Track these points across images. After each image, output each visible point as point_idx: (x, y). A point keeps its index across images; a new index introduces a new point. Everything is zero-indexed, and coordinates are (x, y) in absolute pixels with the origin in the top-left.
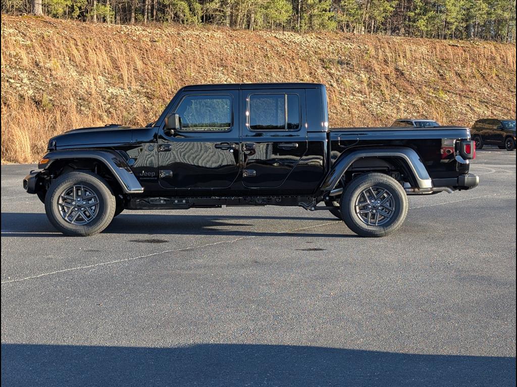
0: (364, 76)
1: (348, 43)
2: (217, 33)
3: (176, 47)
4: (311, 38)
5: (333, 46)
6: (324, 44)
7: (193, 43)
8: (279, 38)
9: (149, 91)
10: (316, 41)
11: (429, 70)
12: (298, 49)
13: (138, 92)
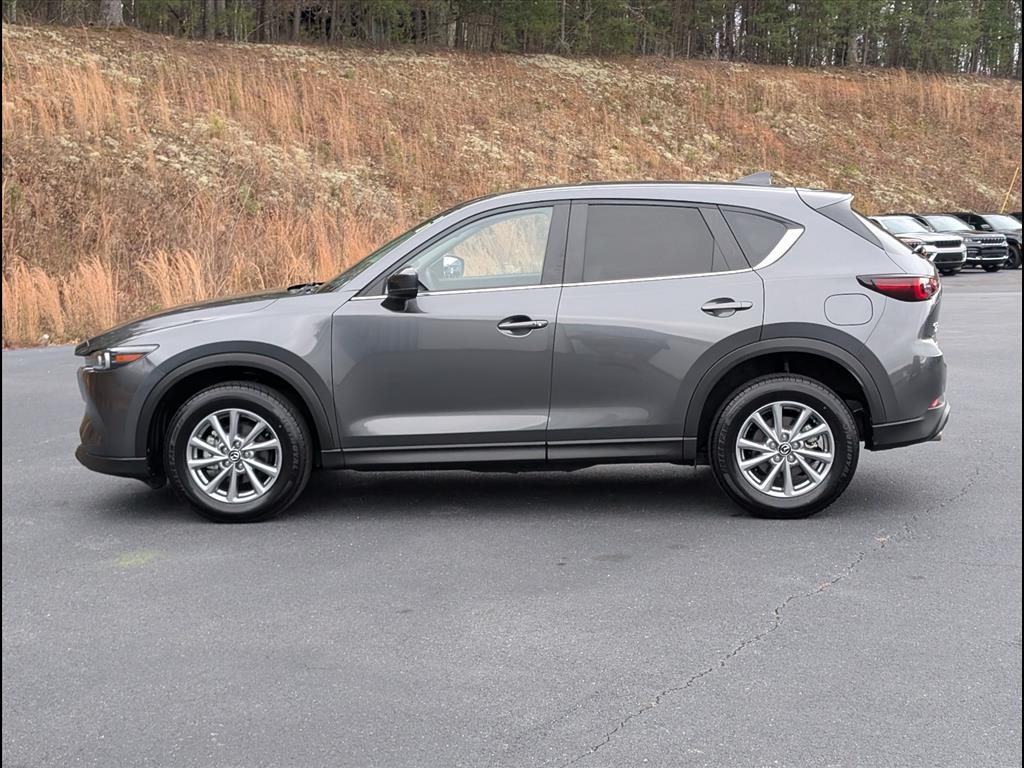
1: (662, 77)
2: (436, 58)
4: (596, 67)
6: (622, 77)
10: (606, 72)
12: (584, 87)
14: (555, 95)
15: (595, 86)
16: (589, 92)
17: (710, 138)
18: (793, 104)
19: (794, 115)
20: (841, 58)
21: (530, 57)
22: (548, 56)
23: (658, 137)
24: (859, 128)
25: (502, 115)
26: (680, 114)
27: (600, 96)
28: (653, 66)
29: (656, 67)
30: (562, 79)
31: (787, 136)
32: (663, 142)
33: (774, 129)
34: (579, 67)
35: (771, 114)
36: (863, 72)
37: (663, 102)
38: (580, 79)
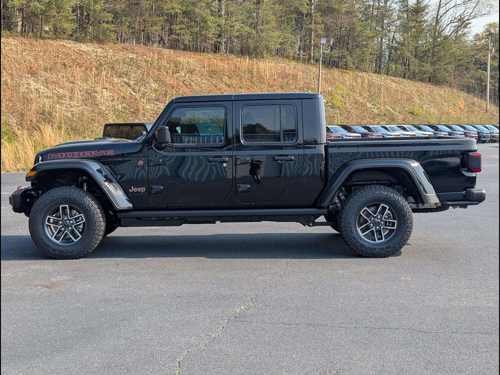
14: (74, 61)
15: (95, 57)
16: (92, 60)
17: (154, 85)
18: (194, 70)
19: (194, 76)
20: (216, 49)
21: (61, 41)
22: (70, 41)
23: (127, 84)
24: (226, 83)
25: (45, 70)
26: (138, 73)
27: (98, 63)
28: (124, 48)
29: (126, 49)
30: (78, 53)
31: (192, 86)
32: (130, 86)
33: (185, 82)
34: (87, 47)
35: (183, 75)
36: (227, 56)
37: (130, 67)
38: (87, 53)
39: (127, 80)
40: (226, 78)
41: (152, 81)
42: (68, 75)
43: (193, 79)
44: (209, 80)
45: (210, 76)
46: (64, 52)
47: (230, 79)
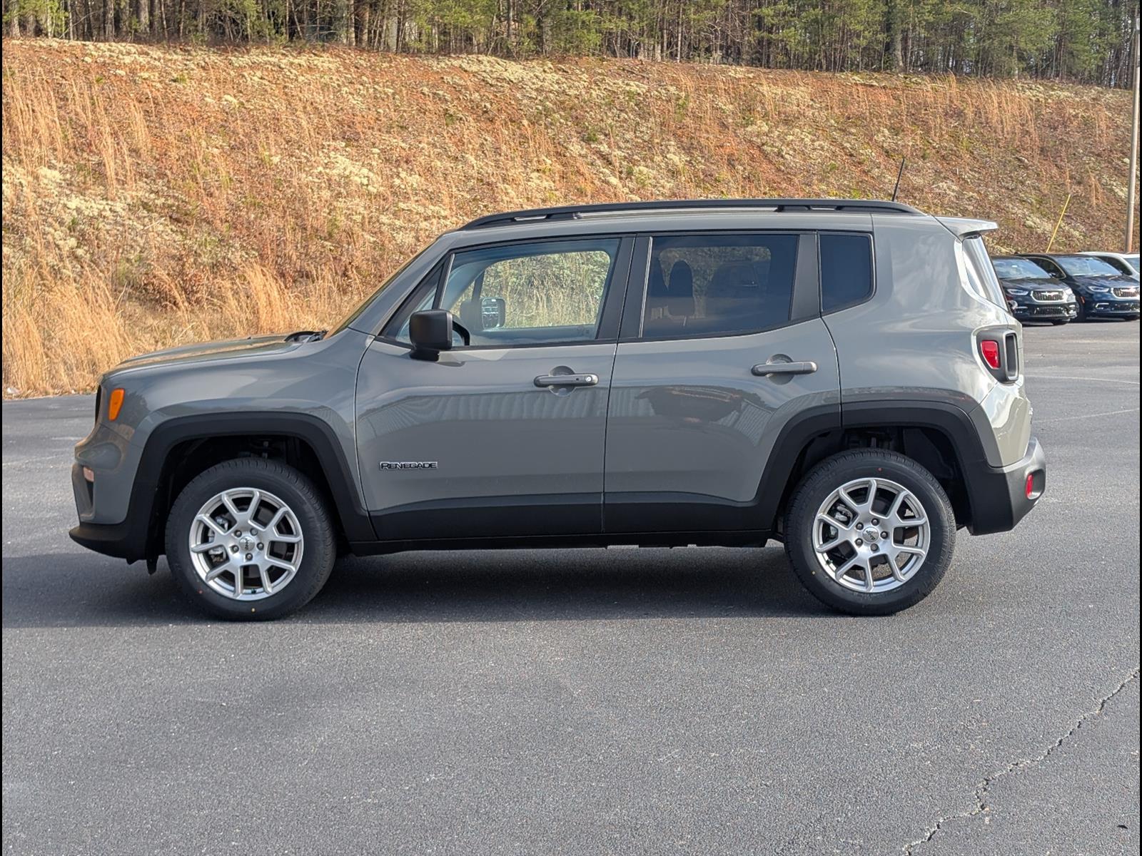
0: (678, 159)
1: (632, 83)
2: (321, 59)
3: (224, 93)
4: (545, 71)
5: (596, 88)
6: (577, 84)
7: (267, 83)
8: (468, 69)
9: (170, 202)
10: (557, 77)
11: (822, 142)
12: (519, 95)
13: (145, 206)
15: (534, 94)
18: (800, 116)
19: (796, 130)
21: (459, 58)
22: (484, 58)
23: (603, 156)
24: (882, 147)
26: (644, 129)
27: (540, 108)
28: (624, 70)
29: (628, 71)
30: (491, 85)
31: (782, 157)
32: (610, 164)
33: (765, 147)
34: (521, 71)
35: (765, 128)
36: (906, 78)
37: (623, 115)
38: (517, 85)
39: (604, 148)
40: (886, 131)
41: (672, 149)
42: (447, 141)
43: (791, 137)
44: (834, 141)
45: (840, 129)
46: (455, 83)
47: (896, 135)
